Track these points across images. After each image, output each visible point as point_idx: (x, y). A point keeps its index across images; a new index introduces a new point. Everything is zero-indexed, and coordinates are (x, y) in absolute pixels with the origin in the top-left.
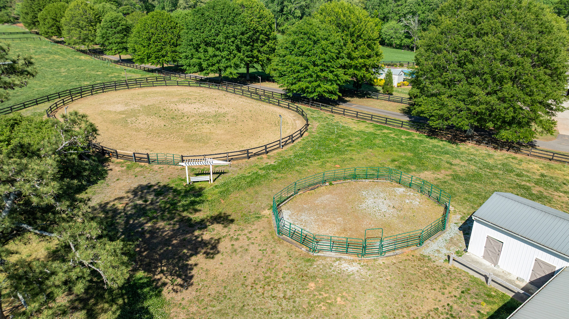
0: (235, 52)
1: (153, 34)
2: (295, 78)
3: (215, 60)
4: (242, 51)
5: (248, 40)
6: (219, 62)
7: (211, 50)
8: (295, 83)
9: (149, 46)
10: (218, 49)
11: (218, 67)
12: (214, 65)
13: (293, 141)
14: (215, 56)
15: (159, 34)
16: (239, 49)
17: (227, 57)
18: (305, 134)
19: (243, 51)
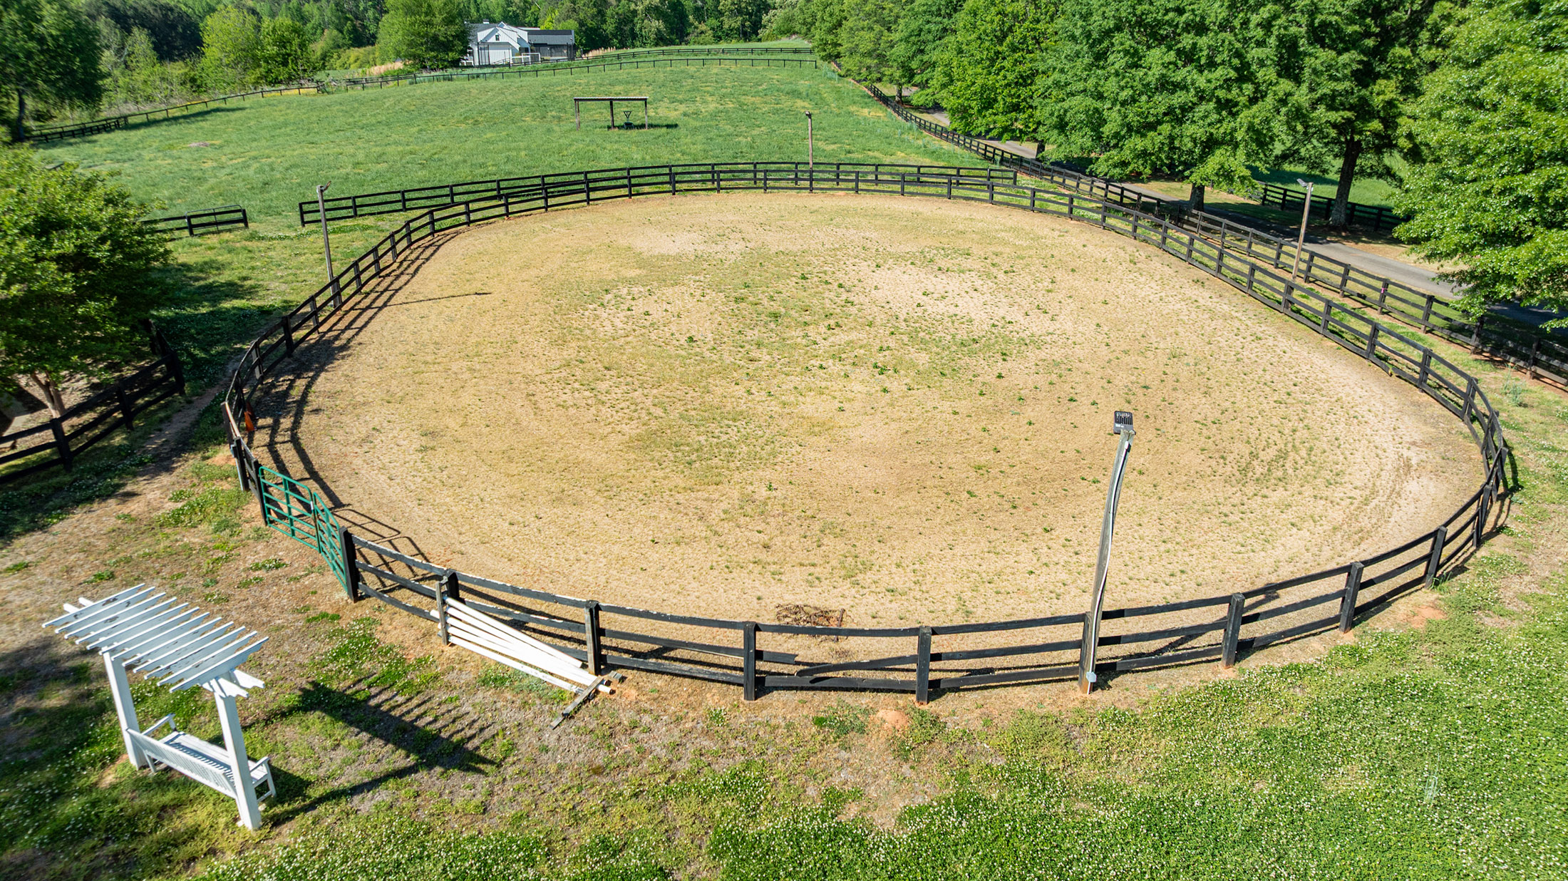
0: (1267, 74)
1: (1015, 17)
2: (1525, 203)
3: (1162, 102)
4: (1307, 71)
5: (1351, 22)
6: (1178, 116)
7: (1156, 57)
8: (1516, 238)
9: (993, 61)
10: (1188, 57)
11: (1172, 138)
12: (1152, 127)
13: (1245, 649)
14: (1165, 85)
15: (1038, 21)
16: (1290, 65)
17: (1221, 93)
18: (1401, 607)
19: (1315, 71)
